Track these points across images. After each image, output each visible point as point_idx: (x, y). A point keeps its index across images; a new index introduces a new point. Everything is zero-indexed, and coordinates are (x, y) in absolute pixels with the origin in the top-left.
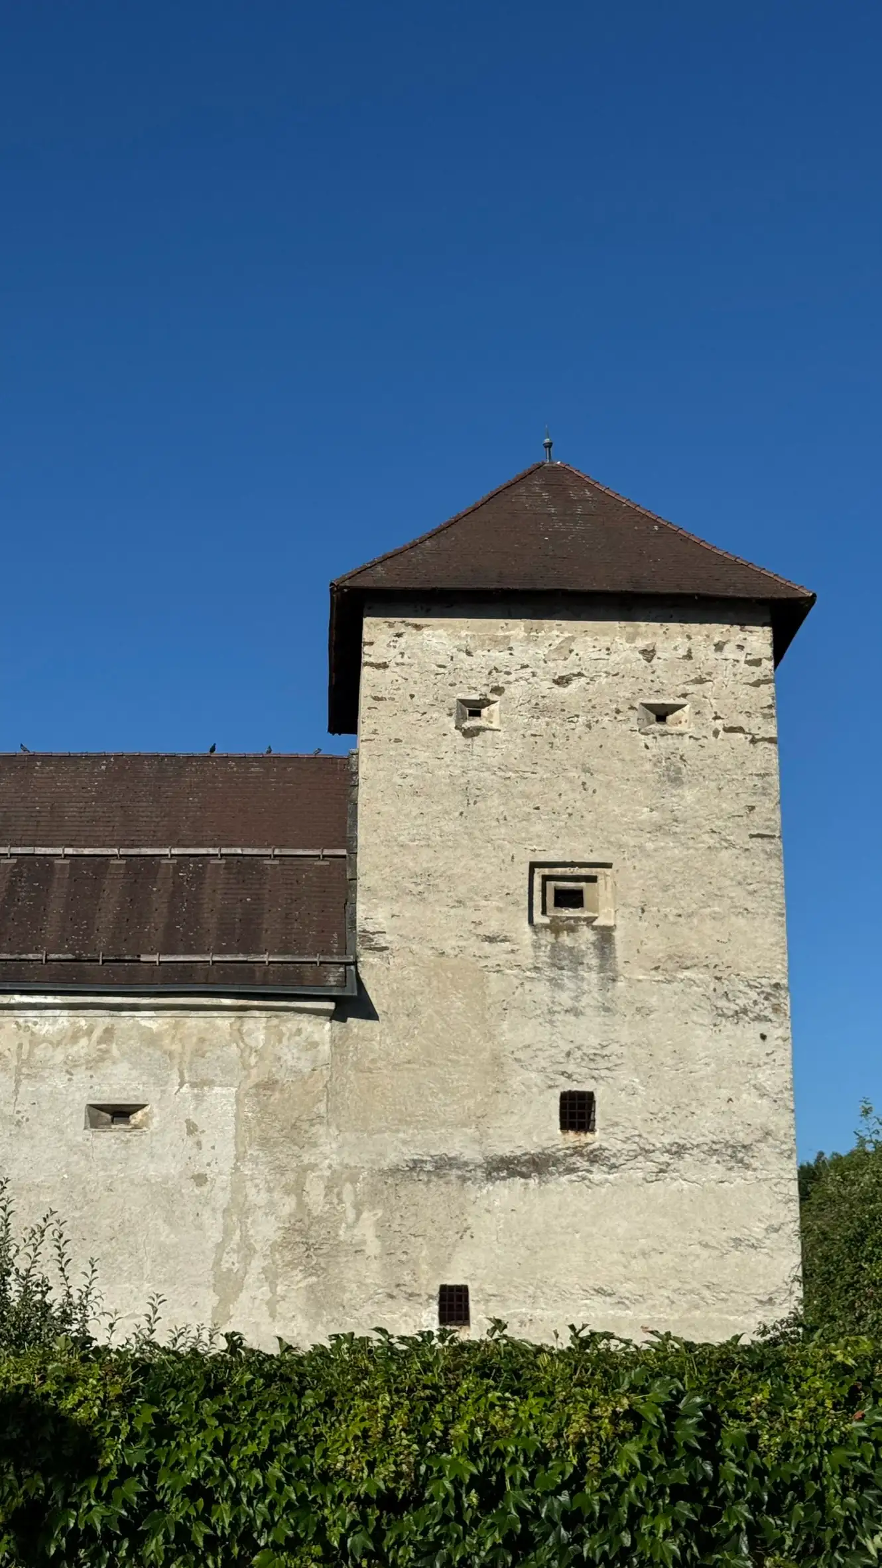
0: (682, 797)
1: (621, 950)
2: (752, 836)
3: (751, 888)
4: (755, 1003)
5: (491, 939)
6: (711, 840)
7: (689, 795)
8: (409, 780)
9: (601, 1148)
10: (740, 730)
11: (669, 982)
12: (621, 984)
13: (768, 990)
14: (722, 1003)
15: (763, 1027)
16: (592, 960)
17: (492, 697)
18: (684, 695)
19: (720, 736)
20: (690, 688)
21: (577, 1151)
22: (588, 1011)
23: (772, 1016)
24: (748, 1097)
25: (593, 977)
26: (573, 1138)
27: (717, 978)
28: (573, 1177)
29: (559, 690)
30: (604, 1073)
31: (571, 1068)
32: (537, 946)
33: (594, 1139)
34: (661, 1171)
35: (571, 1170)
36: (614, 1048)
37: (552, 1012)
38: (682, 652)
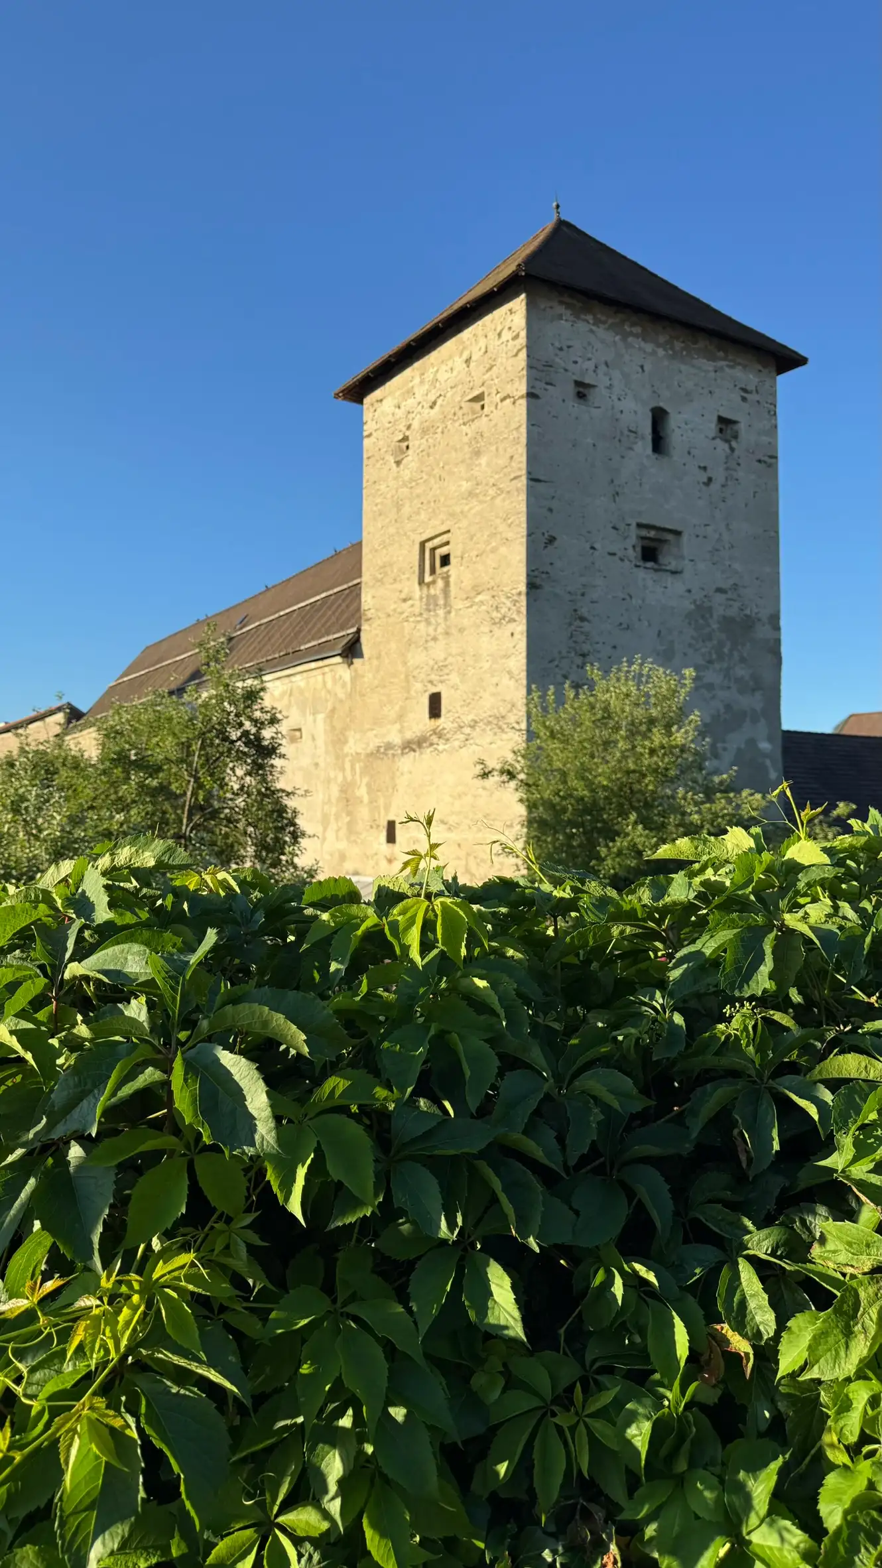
0: (480, 464)
1: (453, 588)
2: (512, 480)
3: (510, 521)
4: (509, 609)
5: (405, 600)
6: (492, 492)
7: (483, 460)
8: (379, 506)
9: (444, 729)
10: (508, 396)
11: (471, 606)
12: (453, 614)
13: (515, 598)
14: (494, 614)
15: (511, 627)
16: (441, 602)
17: (407, 433)
18: (483, 385)
19: (499, 407)
20: (486, 377)
21: (434, 732)
22: (440, 637)
23: (517, 618)
24: (506, 681)
25: (441, 612)
26: (434, 723)
27: (493, 597)
28: (431, 749)
29: (433, 412)
30: (446, 677)
31: (433, 677)
32: (421, 598)
33: (441, 722)
34: (467, 740)
35: (431, 744)
36: (450, 659)
37: (427, 641)
38: (483, 350)
